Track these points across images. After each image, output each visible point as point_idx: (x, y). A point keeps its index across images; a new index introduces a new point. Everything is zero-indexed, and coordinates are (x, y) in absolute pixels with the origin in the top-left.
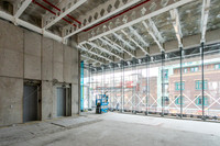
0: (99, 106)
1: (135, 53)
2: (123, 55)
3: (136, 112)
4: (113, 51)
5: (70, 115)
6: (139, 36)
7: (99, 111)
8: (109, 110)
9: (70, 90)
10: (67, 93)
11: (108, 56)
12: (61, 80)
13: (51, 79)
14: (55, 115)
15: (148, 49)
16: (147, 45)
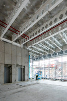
0: (37, 76)
1: (55, 50)
2: (49, 51)
3: (56, 80)
4: (44, 50)
5: (24, 80)
6: (57, 41)
7: (37, 79)
8: (42, 78)
9: (24, 69)
10: (22, 70)
11: (41, 52)
12: (20, 64)
13: (15, 64)
14: (17, 81)
15: (62, 47)
16: (61, 45)
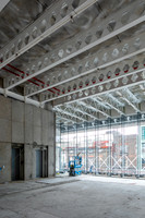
1: (110, 113)
5: (46, 176)
9: (47, 152)
10: (44, 155)
12: (39, 143)
13: (31, 142)
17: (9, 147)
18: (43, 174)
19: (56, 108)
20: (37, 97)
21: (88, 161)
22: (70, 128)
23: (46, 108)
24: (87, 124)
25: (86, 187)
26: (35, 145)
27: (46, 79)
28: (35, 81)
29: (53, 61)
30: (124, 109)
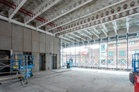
0: (68, 64)
5: (56, 68)
7: (68, 67)
9: (56, 57)
13: (49, 52)
17: (38, 55)
18: (55, 67)
19: (61, 36)
20: (52, 31)
21: (76, 61)
22: (67, 45)
23: (56, 37)
24: (75, 44)
25: (74, 74)
26: (50, 54)
27: (56, 23)
28: (51, 24)
29: (59, 15)
30: (92, 37)
